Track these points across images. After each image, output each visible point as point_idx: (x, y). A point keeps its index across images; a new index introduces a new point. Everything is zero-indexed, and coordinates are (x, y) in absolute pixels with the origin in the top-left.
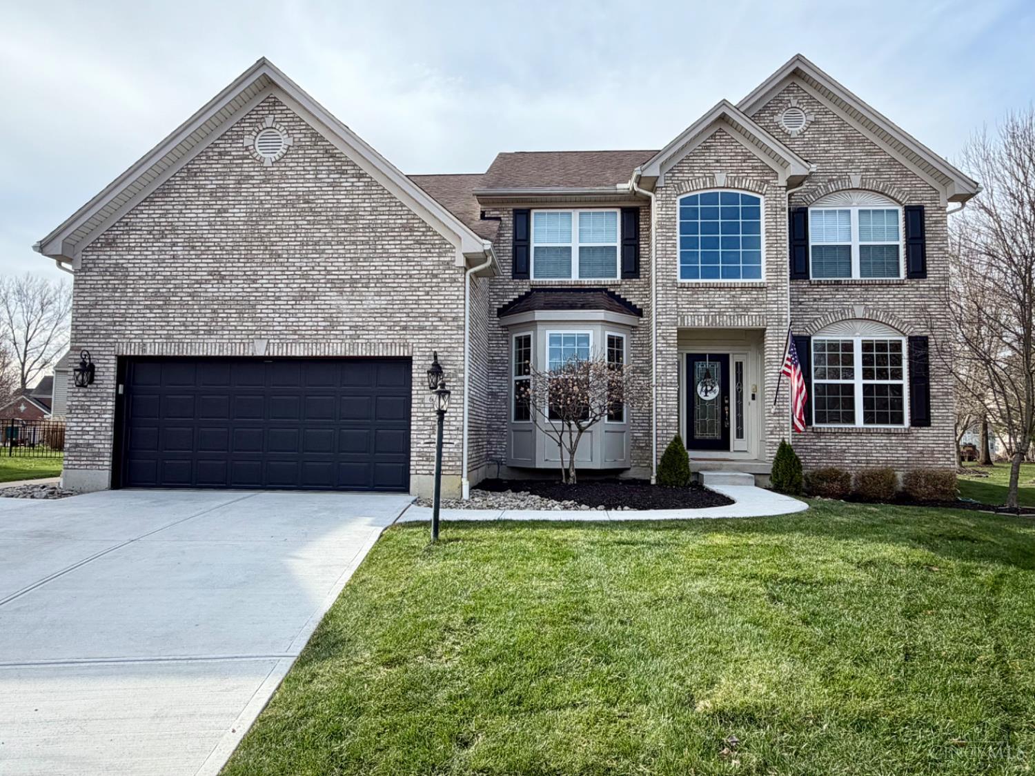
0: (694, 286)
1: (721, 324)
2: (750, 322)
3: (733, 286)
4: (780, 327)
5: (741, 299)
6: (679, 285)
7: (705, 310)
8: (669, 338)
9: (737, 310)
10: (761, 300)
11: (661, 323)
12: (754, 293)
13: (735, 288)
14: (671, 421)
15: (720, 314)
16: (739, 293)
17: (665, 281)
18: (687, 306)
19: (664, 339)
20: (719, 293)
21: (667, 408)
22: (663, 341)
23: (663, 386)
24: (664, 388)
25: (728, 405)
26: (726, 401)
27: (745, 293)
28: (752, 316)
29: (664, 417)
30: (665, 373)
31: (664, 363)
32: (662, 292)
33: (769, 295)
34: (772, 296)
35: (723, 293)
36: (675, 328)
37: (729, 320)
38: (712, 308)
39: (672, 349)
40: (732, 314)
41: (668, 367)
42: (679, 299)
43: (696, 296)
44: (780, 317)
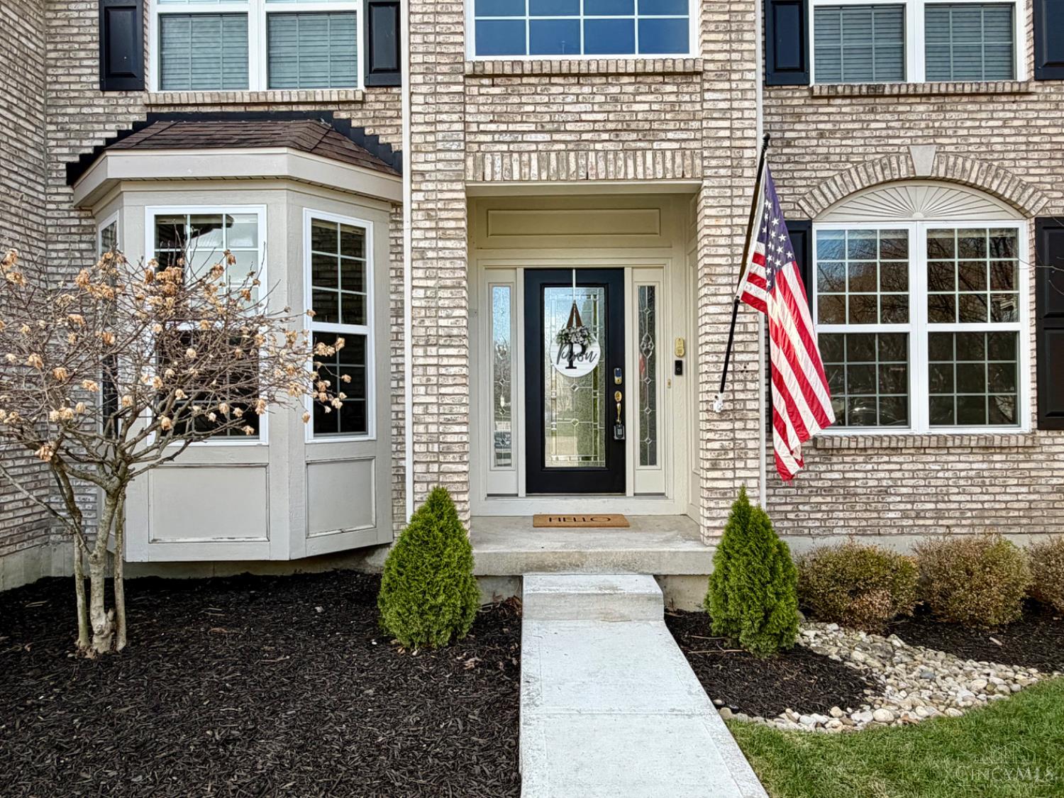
0: (508, 70)
1: (582, 174)
2: (659, 167)
3: (612, 69)
4: (737, 182)
5: (636, 107)
6: (468, 69)
7: (540, 137)
8: (444, 215)
9: (624, 136)
10: (688, 107)
11: (422, 173)
12: (669, 88)
13: (618, 75)
14: (449, 438)
15: (579, 147)
16: (631, 89)
17: (431, 59)
18: (493, 127)
19: (429, 218)
20: (575, 90)
21: (439, 405)
22: (428, 224)
23: (427, 345)
24: (433, 350)
25: (622, 388)
26: (617, 380)
27: (644, 89)
28: (663, 151)
29: (433, 429)
30: (433, 309)
31: (431, 283)
32: (424, 89)
33: (708, 96)
34: (715, 99)
35: (586, 90)
36: (460, 186)
37: (601, 164)
38: (558, 131)
39: (449, 244)
40: (610, 146)
41: (441, 293)
42: (470, 109)
43: (516, 100)
44: (735, 153)
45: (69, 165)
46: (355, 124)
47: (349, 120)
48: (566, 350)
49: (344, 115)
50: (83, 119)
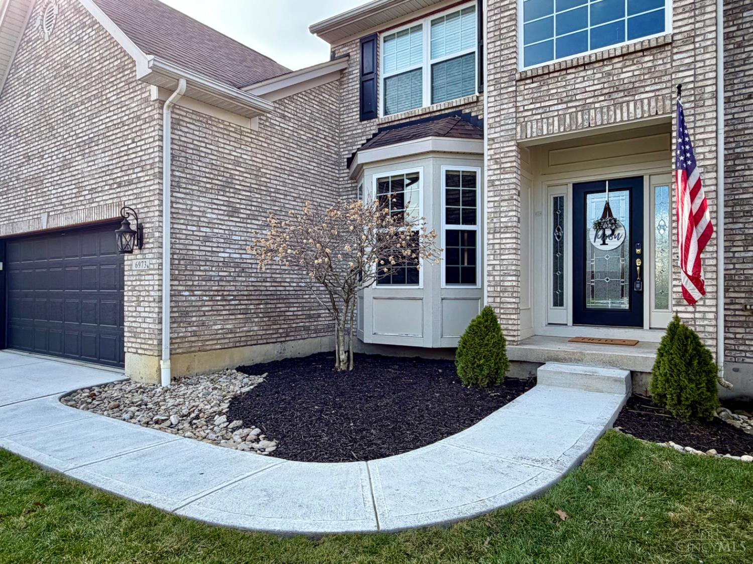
0: (540, 72)
1: (586, 124)
2: (639, 112)
3: (606, 56)
4: (699, 110)
5: (623, 76)
6: (518, 76)
7: (560, 107)
8: (504, 160)
9: (615, 96)
10: (661, 68)
11: (493, 139)
12: (647, 59)
13: (610, 59)
14: (506, 284)
15: (585, 108)
16: (619, 65)
17: (498, 76)
18: (532, 106)
19: (496, 163)
20: (582, 74)
21: (500, 265)
22: (496, 167)
23: (495, 232)
24: (498, 235)
25: (641, 256)
26: (638, 251)
27: (628, 63)
28: (642, 100)
29: (497, 278)
30: (497, 213)
31: (497, 199)
32: (495, 93)
33: (675, 57)
34: (682, 57)
35: (589, 72)
36: (513, 143)
37: (599, 116)
38: (571, 101)
39: (507, 176)
40: (605, 104)
41: (503, 204)
42: (519, 99)
43: (546, 88)
44: (698, 91)
45: (348, 159)
46: (473, 114)
47: (470, 113)
48: (600, 233)
49: (467, 111)
50: (353, 136)
